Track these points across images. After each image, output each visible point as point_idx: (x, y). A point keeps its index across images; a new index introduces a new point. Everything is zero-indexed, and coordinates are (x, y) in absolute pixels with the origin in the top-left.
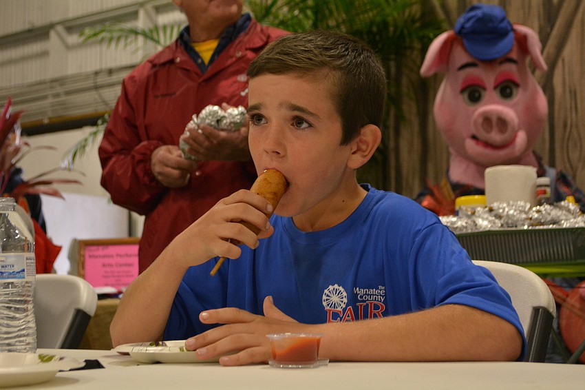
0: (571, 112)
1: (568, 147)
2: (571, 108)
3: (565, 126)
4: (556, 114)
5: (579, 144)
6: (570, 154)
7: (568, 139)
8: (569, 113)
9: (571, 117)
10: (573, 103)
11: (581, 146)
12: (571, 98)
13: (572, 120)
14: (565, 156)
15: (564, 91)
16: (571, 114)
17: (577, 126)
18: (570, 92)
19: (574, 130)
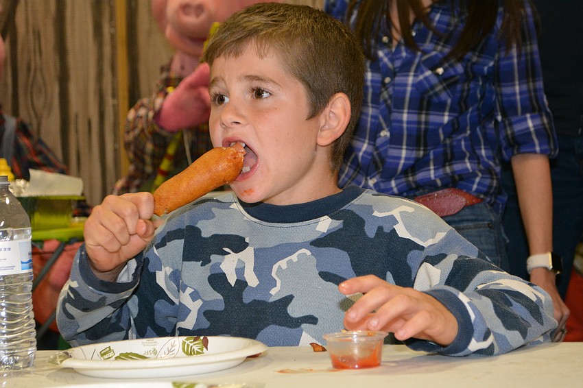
0: (35, 54)
1: (31, 93)
2: (35, 50)
3: (29, 69)
4: (19, 56)
5: (43, 91)
6: (35, 100)
7: (32, 86)
8: (32, 55)
9: (35, 60)
10: (37, 45)
11: (46, 92)
12: (35, 39)
13: (35, 63)
14: (30, 103)
15: (27, 31)
16: (35, 57)
17: (41, 70)
18: (34, 32)
19: (38, 74)
